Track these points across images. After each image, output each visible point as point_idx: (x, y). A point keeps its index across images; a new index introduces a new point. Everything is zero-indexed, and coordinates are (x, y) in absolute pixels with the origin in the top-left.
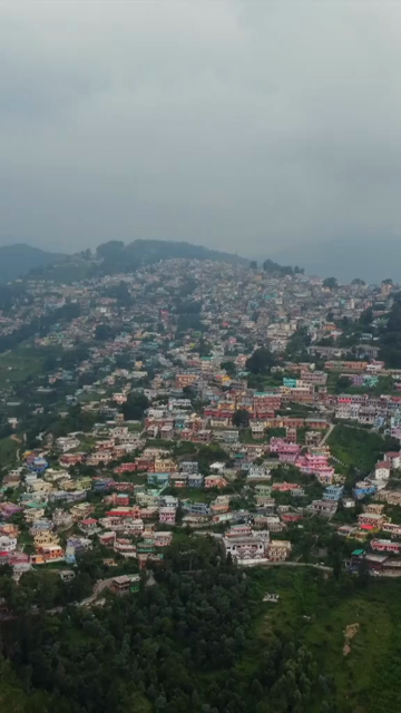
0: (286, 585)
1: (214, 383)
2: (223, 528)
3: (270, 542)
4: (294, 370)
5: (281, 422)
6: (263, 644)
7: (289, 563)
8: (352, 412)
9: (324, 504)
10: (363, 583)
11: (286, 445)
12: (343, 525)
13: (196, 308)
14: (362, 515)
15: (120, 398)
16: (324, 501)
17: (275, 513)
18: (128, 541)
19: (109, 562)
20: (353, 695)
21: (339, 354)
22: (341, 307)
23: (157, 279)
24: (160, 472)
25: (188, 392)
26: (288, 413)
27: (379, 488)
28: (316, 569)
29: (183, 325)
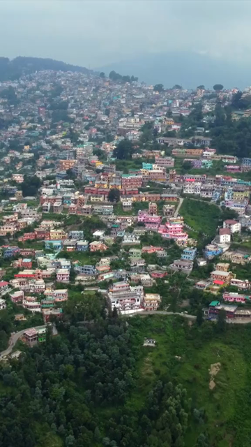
0: (160, 331)
1: (90, 166)
2: (107, 285)
3: (145, 295)
4: (149, 157)
5: (144, 196)
6: (147, 383)
7: (161, 312)
8: (196, 189)
9: (182, 263)
10: (221, 329)
11: (150, 216)
12: (199, 280)
13: (64, 106)
14: (213, 273)
15: (19, 178)
16: (182, 260)
17: (146, 270)
18: (33, 298)
19: (19, 317)
20: (222, 425)
21: (182, 144)
22: (169, 105)
23: (34, 85)
24: (55, 239)
25: (70, 174)
26: (148, 190)
27: (224, 250)
28: (182, 317)
29: (56, 118)
